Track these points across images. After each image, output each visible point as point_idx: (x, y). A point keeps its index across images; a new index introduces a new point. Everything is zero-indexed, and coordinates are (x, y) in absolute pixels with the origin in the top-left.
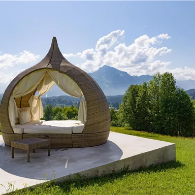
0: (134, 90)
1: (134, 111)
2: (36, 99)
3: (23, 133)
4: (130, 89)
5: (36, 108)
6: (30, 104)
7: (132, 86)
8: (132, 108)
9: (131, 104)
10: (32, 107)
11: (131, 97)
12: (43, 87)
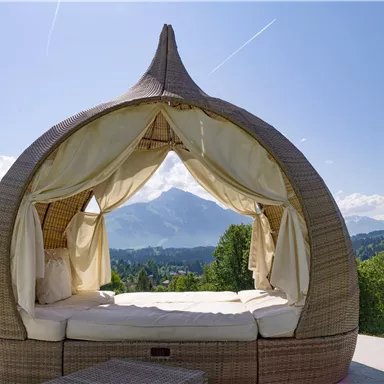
0: (237, 234)
1: (237, 279)
2: (89, 222)
3: (66, 339)
4: (228, 232)
5: (88, 253)
6: (70, 239)
7: (233, 227)
8: (234, 272)
9: (232, 265)
10: (74, 248)
11: (231, 250)
12: (116, 185)
